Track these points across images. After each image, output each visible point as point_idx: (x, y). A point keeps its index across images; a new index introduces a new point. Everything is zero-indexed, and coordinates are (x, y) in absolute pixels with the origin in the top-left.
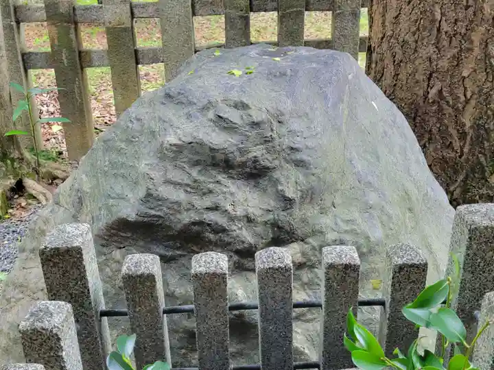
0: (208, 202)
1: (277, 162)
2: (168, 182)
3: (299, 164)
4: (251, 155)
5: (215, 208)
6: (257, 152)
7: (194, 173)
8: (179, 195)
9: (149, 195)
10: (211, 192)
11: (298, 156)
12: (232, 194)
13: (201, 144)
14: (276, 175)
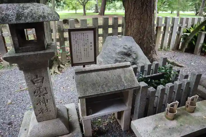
1: (132, 53)
2: (118, 58)
3: (135, 53)
7: (122, 56)
9: (116, 60)
11: (135, 52)
13: (123, 52)
14: (132, 55)
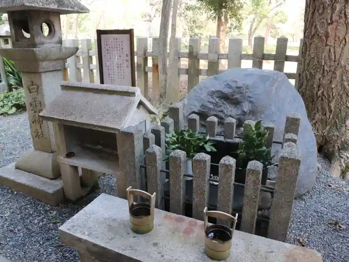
0: (220, 109)
1: (243, 101)
2: (209, 102)
4: (235, 97)
5: (222, 111)
6: (237, 96)
7: (217, 100)
8: (211, 106)
10: (221, 106)
12: (227, 108)
13: (221, 91)
14: (243, 104)
